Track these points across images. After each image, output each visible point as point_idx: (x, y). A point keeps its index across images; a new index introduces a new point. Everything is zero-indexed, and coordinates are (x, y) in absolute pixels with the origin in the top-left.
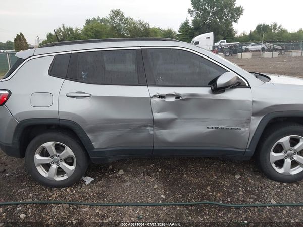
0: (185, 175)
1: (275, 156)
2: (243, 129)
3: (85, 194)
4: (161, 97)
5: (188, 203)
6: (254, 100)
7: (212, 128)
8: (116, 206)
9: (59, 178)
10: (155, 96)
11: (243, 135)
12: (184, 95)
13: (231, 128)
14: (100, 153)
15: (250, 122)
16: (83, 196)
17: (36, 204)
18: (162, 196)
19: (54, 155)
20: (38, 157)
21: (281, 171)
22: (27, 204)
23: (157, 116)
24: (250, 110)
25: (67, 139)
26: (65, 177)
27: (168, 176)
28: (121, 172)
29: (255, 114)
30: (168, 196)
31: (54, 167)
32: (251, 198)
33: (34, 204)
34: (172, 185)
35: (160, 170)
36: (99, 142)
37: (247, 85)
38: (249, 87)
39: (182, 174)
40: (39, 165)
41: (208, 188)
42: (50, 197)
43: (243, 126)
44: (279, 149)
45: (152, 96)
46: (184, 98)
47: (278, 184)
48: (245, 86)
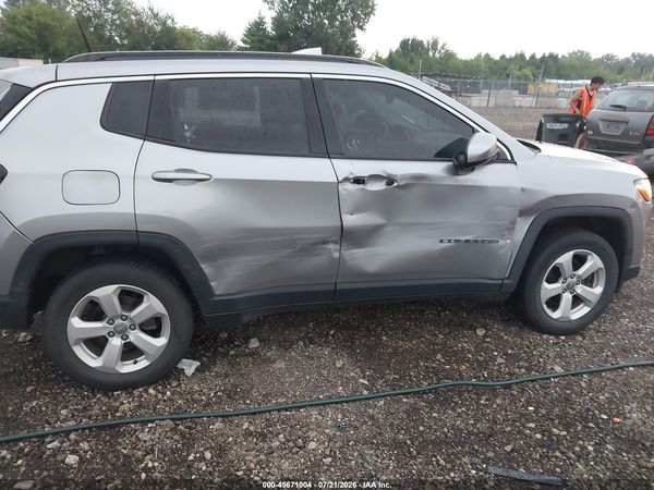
0: (384, 338)
1: (549, 289)
2: (501, 242)
3: (196, 396)
4: (358, 181)
5: (417, 389)
6: (524, 186)
7: (450, 241)
8: (279, 410)
9: (128, 368)
10: (346, 179)
11: (501, 252)
12: (404, 177)
13: (483, 241)
14: (228, 303)
15: (514, 228)
16: (193, 400)
17: (90, 429)
18: (361, 380)
19: (117, 317)
20: (76, 322)
21: (556, 315)
22: (68, 433)
23: (350, 220)
24: (516, 206)
25: (152, 275)
26: (143, 363)
27: (353, 343)
28: (254, 343)
29: (523, 213)
30: (372, 380)
31: (116, 342)
32: (520, 367)
33: (83, 429)
34: (370, 357)
35: (332, 332)
36: (224, 280)
37: (509, 158)
38: (513, 162)
39: (378, 337)
40: (77, 342)
41: (439, 357)
42: (117, 411)
43: (503, 236)
44: (556, 275)
45: (340, 179)
46: (401, 183)
47: (552, 339)
48: (505, 161)
